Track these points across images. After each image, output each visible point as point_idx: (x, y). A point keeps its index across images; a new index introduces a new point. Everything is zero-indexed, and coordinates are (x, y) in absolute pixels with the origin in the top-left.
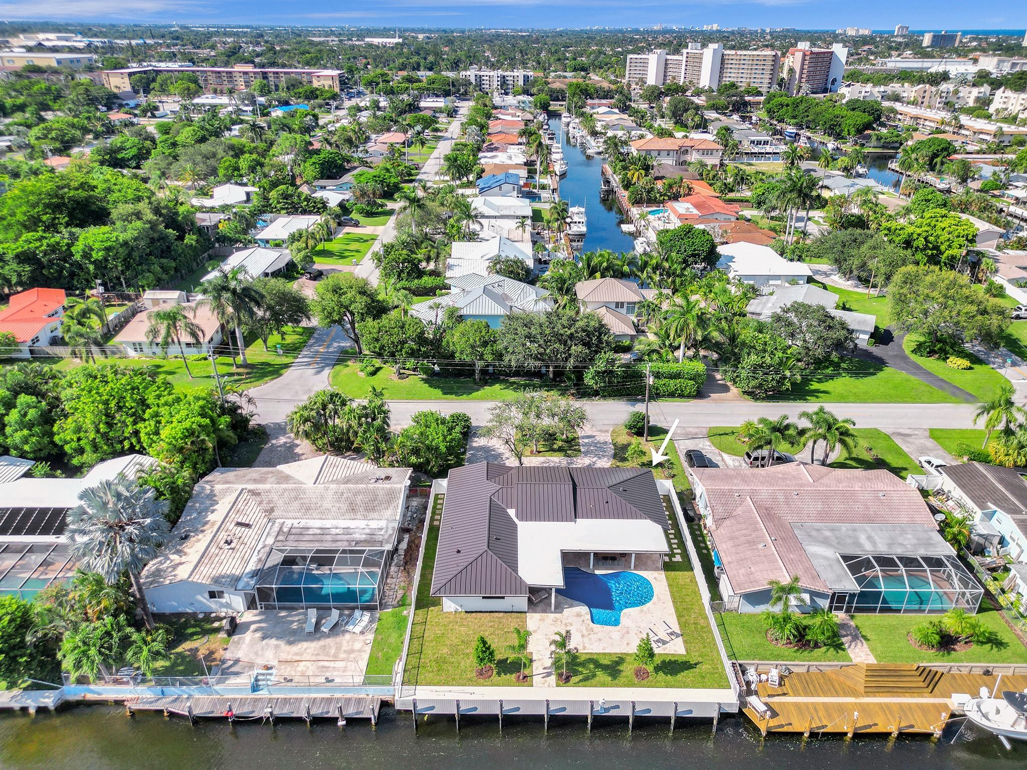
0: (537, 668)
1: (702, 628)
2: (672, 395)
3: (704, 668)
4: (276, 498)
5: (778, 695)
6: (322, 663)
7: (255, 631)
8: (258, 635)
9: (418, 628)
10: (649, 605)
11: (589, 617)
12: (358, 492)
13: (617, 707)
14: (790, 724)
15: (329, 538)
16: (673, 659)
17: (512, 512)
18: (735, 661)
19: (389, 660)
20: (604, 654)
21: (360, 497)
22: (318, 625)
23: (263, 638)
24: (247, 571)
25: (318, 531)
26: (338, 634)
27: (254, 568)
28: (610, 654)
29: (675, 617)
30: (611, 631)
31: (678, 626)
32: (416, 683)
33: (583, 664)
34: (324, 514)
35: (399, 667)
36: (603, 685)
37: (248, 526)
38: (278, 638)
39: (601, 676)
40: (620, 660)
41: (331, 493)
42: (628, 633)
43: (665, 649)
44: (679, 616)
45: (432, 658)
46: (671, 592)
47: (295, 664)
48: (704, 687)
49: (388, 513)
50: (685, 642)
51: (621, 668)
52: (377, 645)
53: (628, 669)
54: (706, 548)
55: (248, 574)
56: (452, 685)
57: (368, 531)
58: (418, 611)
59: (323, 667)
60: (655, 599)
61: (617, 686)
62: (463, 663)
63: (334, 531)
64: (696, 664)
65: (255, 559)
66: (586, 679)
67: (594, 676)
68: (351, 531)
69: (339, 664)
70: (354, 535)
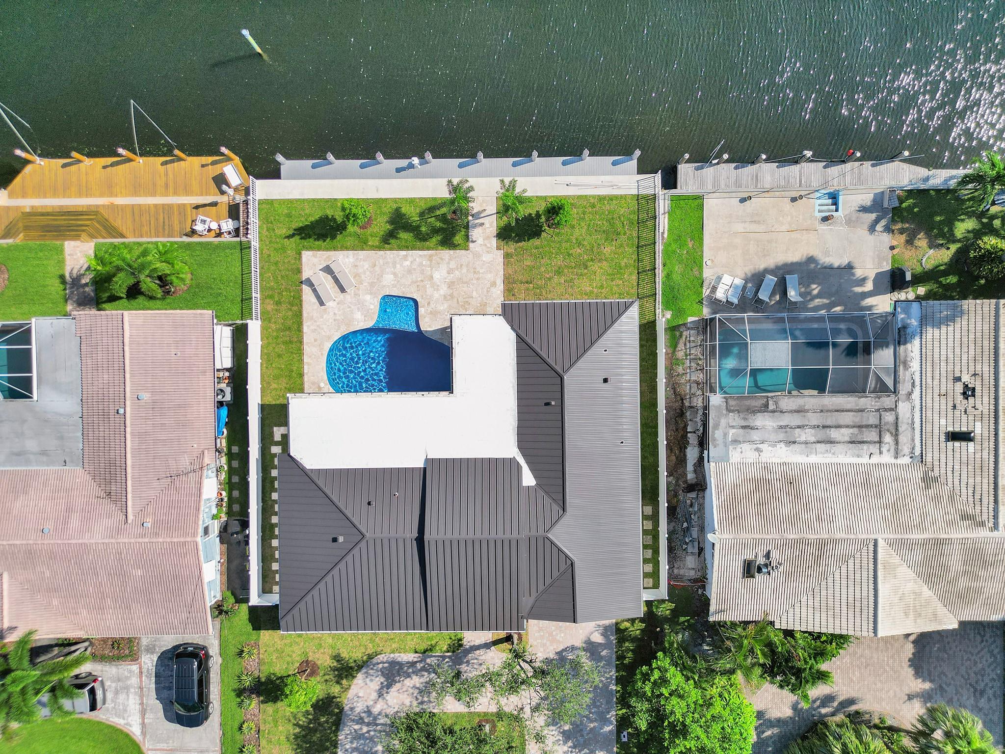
0: (491, 225)
1: (271, 297)
3: (283, 231)
5: (205, 205)
6: (762, 228)
7: (864, 280)
8: (859, 273)
9: (646, 290)
10: (337, 336)
11: (421, 311)
13: (398, 170)
14: (203, 166)
15: (814, 419)
16: (320, 243)
17: (528, 479)
18: (244, 239)
19: (677, 238)
20: (407, 248)
21: (786, 511)
22: (783, 286)
23: (850, 267)
24: (917, 342)
25: (834, 434)
26: (754, 275)
27: (909, 346)
28: (400, 248)
29: (305, 315)
30: (394, 286)
31: (304, 297)
32: (638, 197)
33: (435, 231)
34: (838, 474)
35: (663, 223)
36: (411, 201)
37: (954, 436)
39: (412, 213)
40: (388, 239)
42: (372, 284)
43: (329, 258)
44: (299, 315)
45: (623, 238)
46: (301, 361)
47: (794, 227)
48: (291, 201)
49: (731, 477)
50: (299, 271)
51: (389, 227)
52: (696, 261)
53: (381, 226)
54: (230, 456)
56: (594, 197)
57: (755, 435)
58: (653, 319)
59: (758, 222)
60: (328, 345)
61: (395, 200)
62: (584, 231)
63: (810, 435)
64: (293, 236)
65: (915, 366)
66: (432, 209)
67: (422, 214)
68: (781, 436)
69: (739, 227)
70: (775, 425)
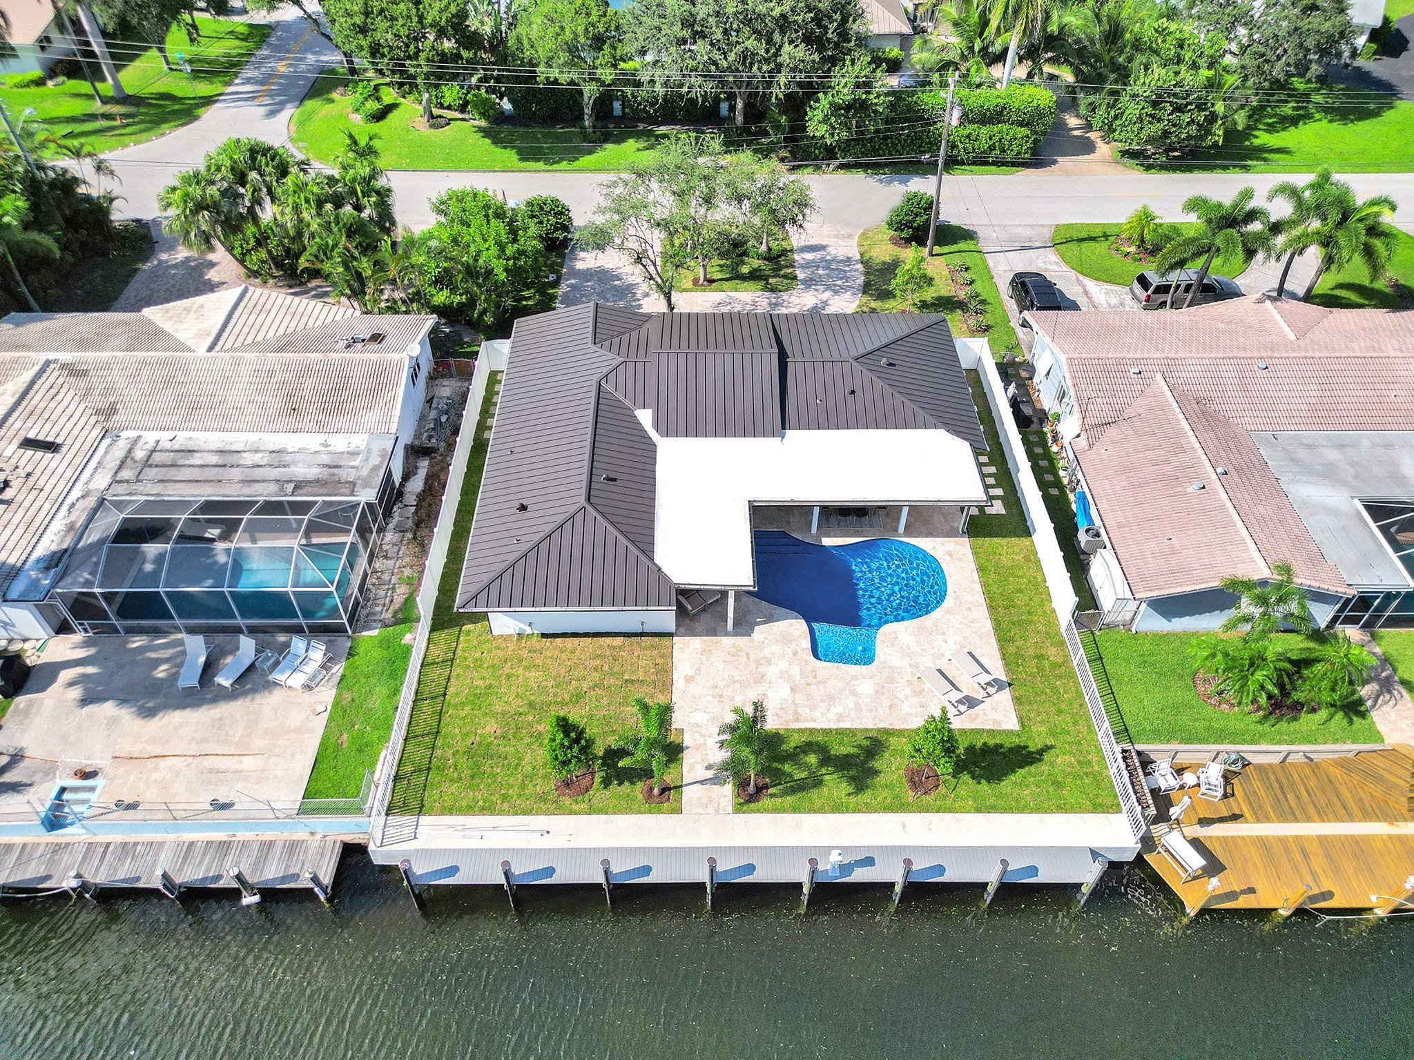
0: (692, 768)
1: (1054, 666)
2: (981, 160)
3: (1060, 761)
4: (121, 383)
5: (1221, 820)
6: (208, 762)
7: (71, 684)
8: (76, 693)
9: (435, 673)
10: (936, 614)
11: (807, 644)
12: (308, 370)
13: (869, 861)
14: (1251, 891)
15: (236, 474)
16: (991, 742)
17: (645, 417)
18: (1128, 747)
19: (365, 751)
20: (840, 732)
21: (310, 382)
22: (209, 668)
23: (85, 701)
24: (40, 552)
25: (214, 459)
26: (254, 691)
27: (54, 547)
28: (853, 732)
29: (993, 641)
30: (854, 678)
31: (1000, 664)
32: (421, 810)
33: (793, 756)
34: (227, 419)
35: (384, 770)
36: (838, 808)
37: (52, 447)
38: (123, 701)
39: (835, 785)
40: (875, 745)
41: (245, 371)
42: (891, 680)
43: (972, 720)
44: (1003, 641)
45: (461, 747)
46: (985, 585)
47: (150, 764)
48: (1061, 809)
49: (372, 417)
50: (1017, 701)
51: (876, 764)
52: (341, 713)
53: (891, 768)
54: (1058, 483)
55: (38, 560)
56: (502, 812)
57: (325, 459)
58: (436, 634)
59: (211, 771)
60: (948, 602)
61: (868, 809)
62: (528, 758)
63: (248, 459)
64: (1041, 752)
65: (58, 525)
67: (817, 783)
68: (288, 458)
69: (249, 763)
70: (293, 468)
